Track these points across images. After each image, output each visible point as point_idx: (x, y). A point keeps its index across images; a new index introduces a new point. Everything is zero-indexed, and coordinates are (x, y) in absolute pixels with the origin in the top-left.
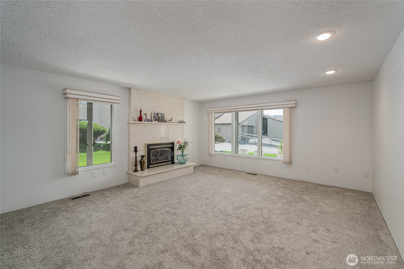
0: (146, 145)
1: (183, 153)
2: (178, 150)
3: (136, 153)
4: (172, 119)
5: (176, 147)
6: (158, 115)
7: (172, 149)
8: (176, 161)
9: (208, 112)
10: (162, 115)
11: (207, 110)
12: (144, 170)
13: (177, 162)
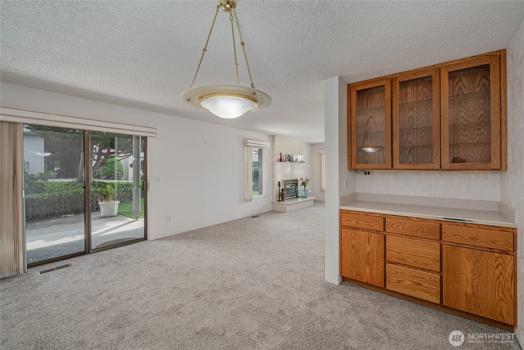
0: (283, 181)
1: (305, 189)
2: (301, 186)
3: (279, 187)
4: (297, 159)
5: (300, 183)
6: (289, 157)
7: (297, 184)
8: (299, 195)
9: (319, 153)
10: (291, 156)
11: (319, 151)
12: (284, 201)
13: (301, 196)
